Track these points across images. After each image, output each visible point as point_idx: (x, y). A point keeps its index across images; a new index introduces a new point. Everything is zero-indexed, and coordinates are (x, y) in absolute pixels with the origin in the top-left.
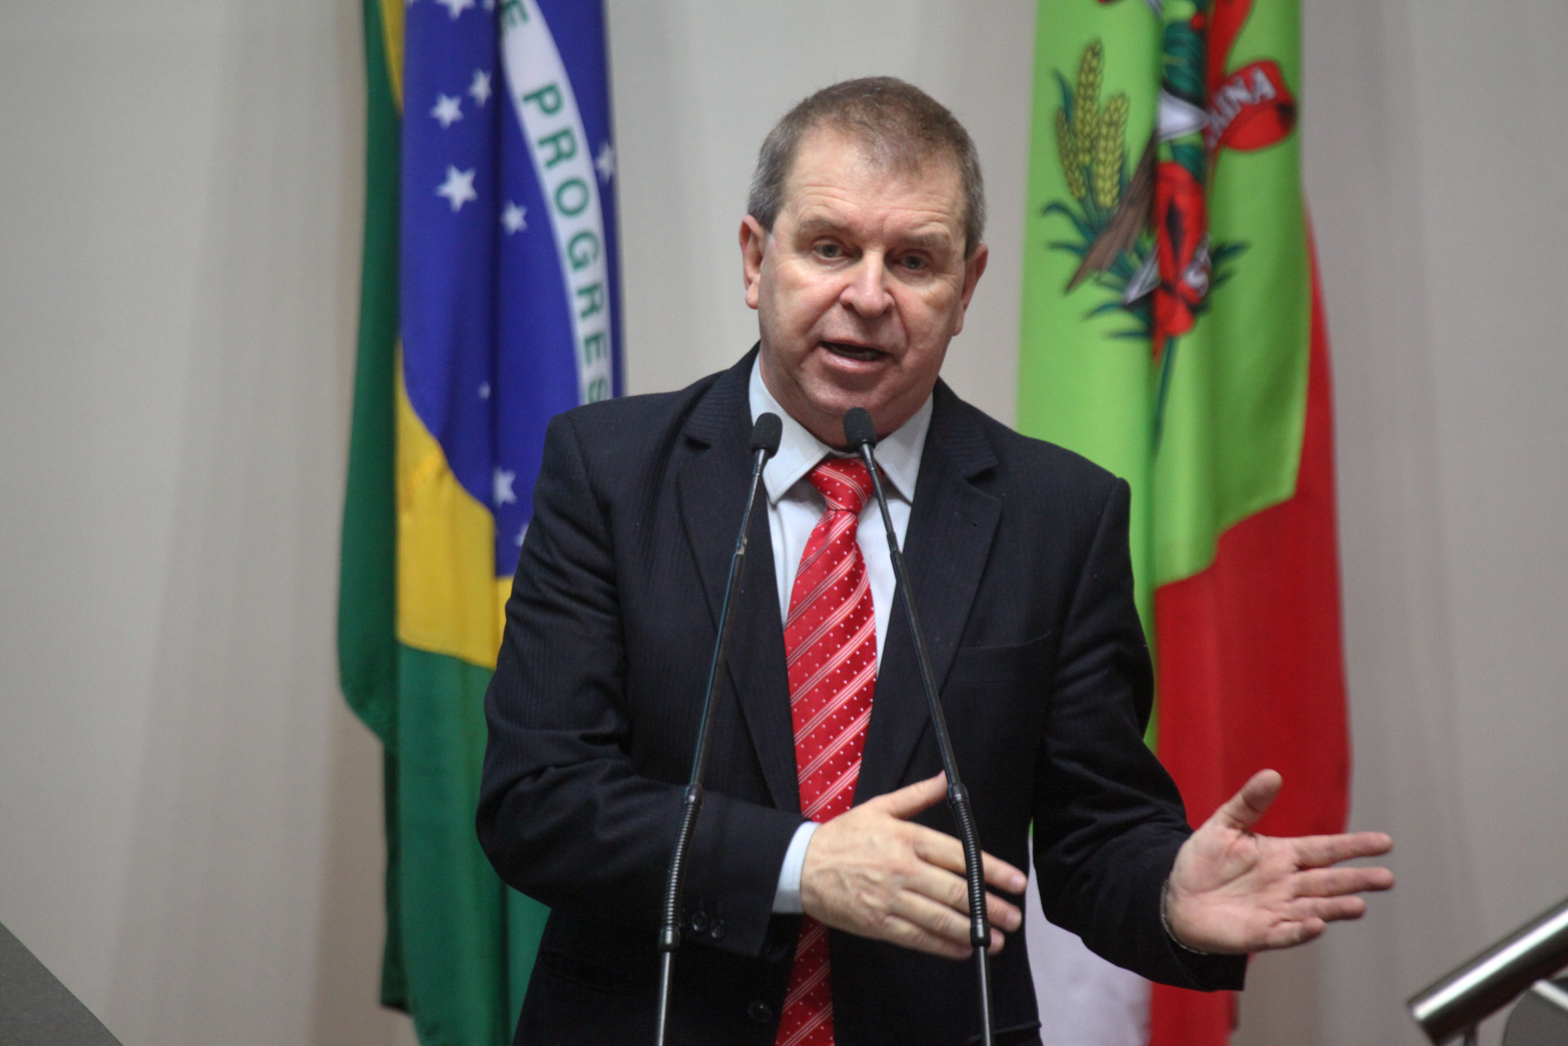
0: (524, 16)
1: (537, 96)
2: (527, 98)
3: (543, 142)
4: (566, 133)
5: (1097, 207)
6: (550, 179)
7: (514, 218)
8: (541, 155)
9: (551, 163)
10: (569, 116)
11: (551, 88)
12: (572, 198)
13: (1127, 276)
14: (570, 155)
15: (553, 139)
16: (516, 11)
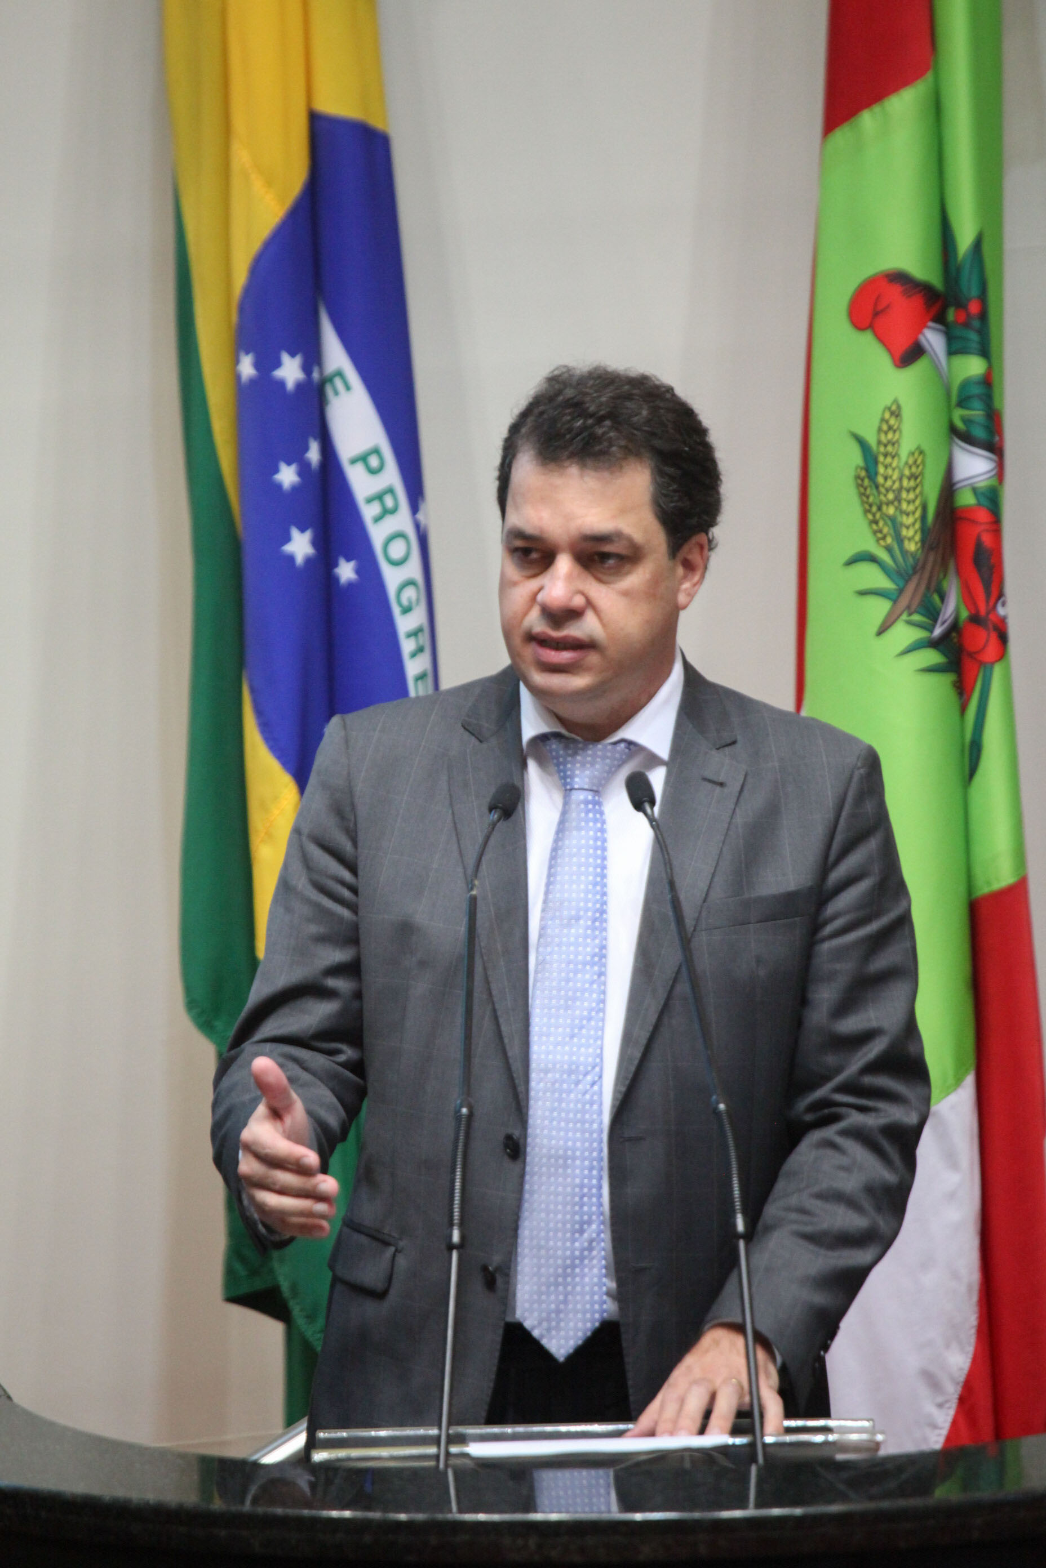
0: (348, 388)
1: (363, 458)
2: (353, 461)
3: (369, 501)
4: (390, 491)
5: (904, 552)
6: (378, 534)
7: (346, 571)
8: (369, 512)
9: (377, 519)
10: (392, 476)
11: (376, 451)
12: (397, 550)
14: (394, 511)
15: (379, 497)
16: (338, 383)
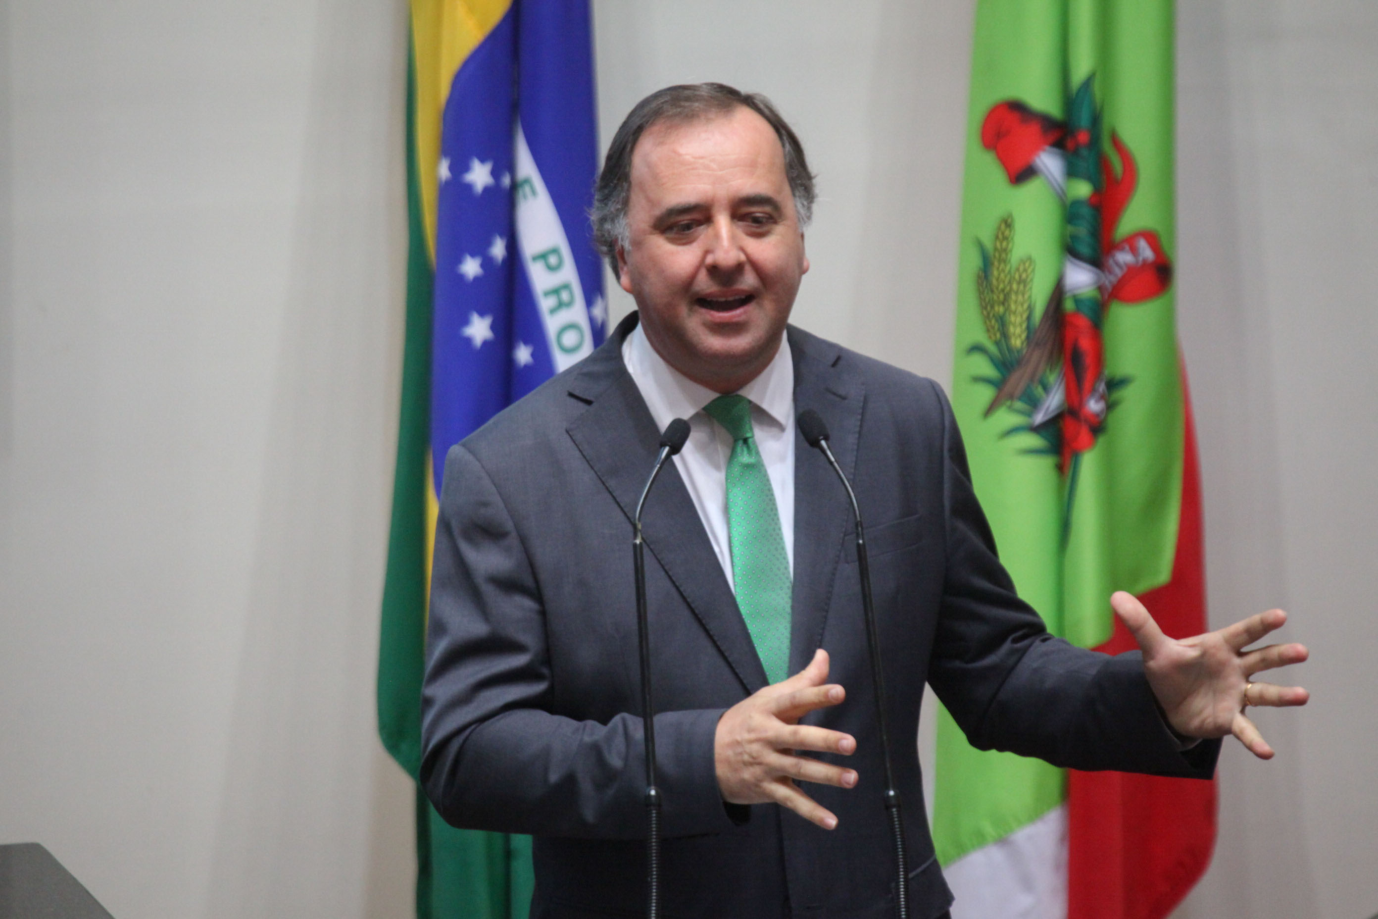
0: (534, 192)
1: (543, 257)
2: (535, 258)
3: (547, 294)
4: (566, 287)
5: (1010, 349)
6: (552, 324)
7: (523, 355)
8: (545, 304)
9: (553, 311)
10: (569, 273)
11: (555, 251)
12: (570, 339)
13: (1034, 404)
14: (569, 304)
15: (556, 291)
16: (527, 189)
